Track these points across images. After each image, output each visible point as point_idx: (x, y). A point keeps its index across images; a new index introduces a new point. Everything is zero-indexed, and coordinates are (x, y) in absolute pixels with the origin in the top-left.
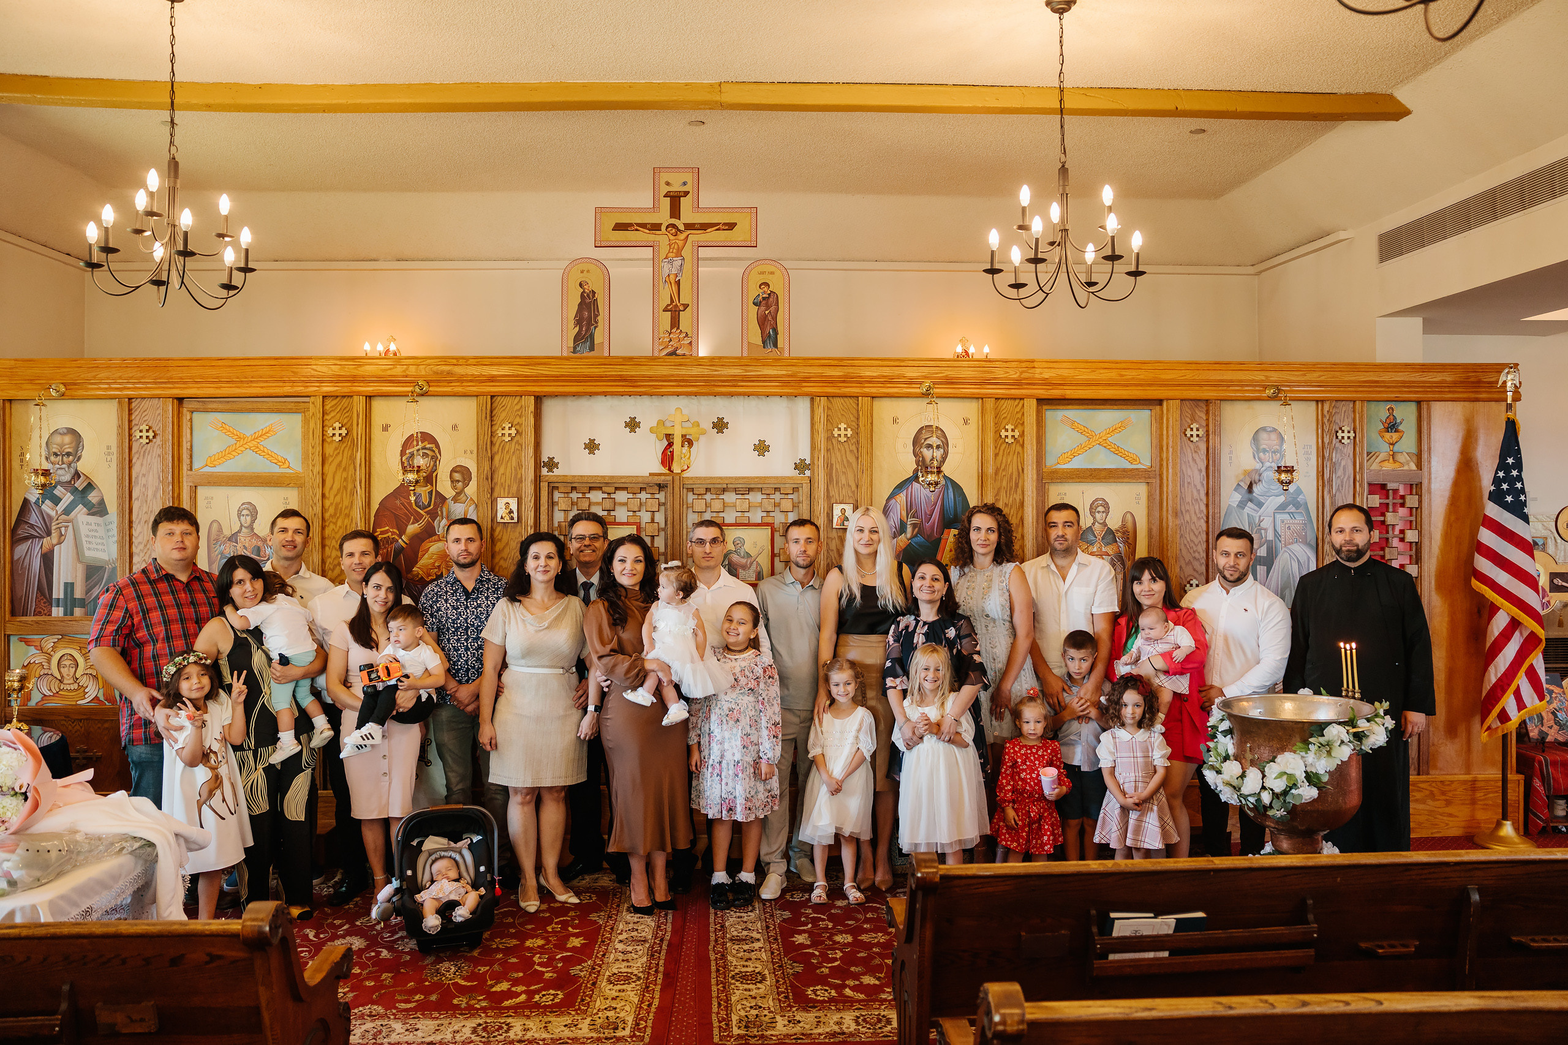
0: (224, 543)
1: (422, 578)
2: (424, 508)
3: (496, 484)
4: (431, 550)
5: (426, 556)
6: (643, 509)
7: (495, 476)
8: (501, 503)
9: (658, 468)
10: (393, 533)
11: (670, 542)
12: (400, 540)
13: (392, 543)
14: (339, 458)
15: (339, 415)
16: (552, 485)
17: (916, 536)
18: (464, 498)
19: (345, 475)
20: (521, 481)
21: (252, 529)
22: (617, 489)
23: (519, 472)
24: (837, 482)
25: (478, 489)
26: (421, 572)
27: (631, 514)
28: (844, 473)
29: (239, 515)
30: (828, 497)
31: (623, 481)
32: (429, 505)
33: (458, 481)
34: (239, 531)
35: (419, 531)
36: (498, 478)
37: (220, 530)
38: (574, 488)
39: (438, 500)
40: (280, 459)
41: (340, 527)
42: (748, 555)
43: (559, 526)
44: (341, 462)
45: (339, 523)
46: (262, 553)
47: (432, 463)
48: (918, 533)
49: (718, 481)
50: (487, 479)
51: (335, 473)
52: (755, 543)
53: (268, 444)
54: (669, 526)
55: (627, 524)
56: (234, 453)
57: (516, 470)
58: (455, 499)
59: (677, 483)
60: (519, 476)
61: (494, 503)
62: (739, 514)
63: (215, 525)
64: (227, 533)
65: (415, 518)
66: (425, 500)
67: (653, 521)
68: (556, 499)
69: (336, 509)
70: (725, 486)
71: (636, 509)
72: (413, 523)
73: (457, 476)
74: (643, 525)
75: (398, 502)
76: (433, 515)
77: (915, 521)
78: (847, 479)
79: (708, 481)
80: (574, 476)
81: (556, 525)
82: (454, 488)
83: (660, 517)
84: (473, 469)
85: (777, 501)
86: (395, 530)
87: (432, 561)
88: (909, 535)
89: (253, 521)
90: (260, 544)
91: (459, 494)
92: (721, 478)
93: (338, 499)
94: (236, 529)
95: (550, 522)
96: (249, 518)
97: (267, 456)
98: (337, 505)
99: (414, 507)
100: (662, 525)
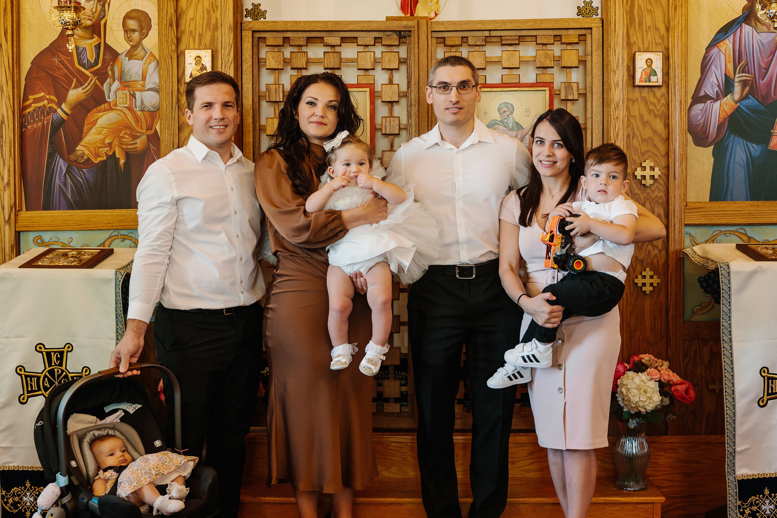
1: (89, 159)
2: (89, 66)
3: (183, 32)
4: (99, 122)
5: (93, 130)
6: (379, 68)
7: (183, 22)
8: (190, 56)
9: (397, 12)
10: (50, 101)
11: (414, 110)
12: (59, 111)
13: (48, 114)
16: (257, 35)
17: (746, 97)
18: (142, 53)
20: (216, 28)
22: (344, 40)
23: (213, 16)
24: (640, 24)
25: (160, 39)
26: (87, 152)
27: (362, 73)
28: (649, 11)
30: (629, 44)
31: (351, 28)
32: (96, 63)
33: (134, 31)
35: (83, 97)
36: (186, 24)
38: (286, 40)
39: (108, 57)
42: (519, 126)
43: (268, 89)
47: (99, 7)
48: (749, 93)
49: (478, 27)
50: (171, 25)
52: (528, 111)
54: (414, 87)
55: (358, 86)
57: (208, 12)
58: (130, 55)
59: (423, 29)
60: (213, 21)
61: (181, 58)
62: (506, 72)
65: (78, 81)
66: (91, 56)
67: (391, 82)
68: (263, 55)
70: (487, 34)
71: (369, 66)
72: (76, 87)
73: (132, 24)
74: (378, 88)
75: (55, 60)
76: (102, 76)
77: (745, 76)
78: (653, 19)
79: (465, 27)
80: (286, 22)
81: (263, 89)
82: (129, 39)
83: (400, 78)
84: (153, 14)
85: (557, 53)
86: (52, 97)
87: (101, 137)
88: (737, 96)
91: (134, 47)
92: (482, 22)
95: (256, 85)
99: (77, 65)
100: (404, 88)
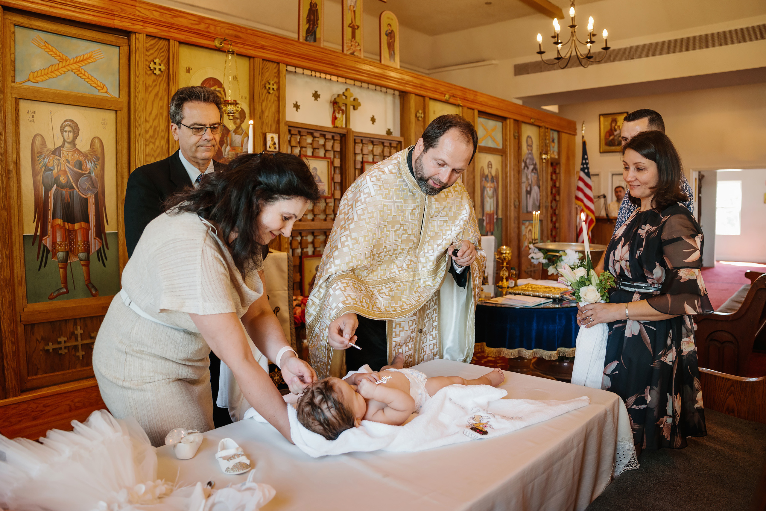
0: (48, 156)
3: (263, 123)
8: (269, 137)
14: (157, 89)
15: (156, 53)
16: (289, 128)
18: (241, 132)
19: (161, 103)
20: (278, 123)
21: (75, 145)
29: (62, 131)
34: (62, 146)
36: (264, 118)
37: (44, 143)
38: (299, 132)
39: (224, 131)
40: (99, 84)
41: (158, 147)
44: (158, 92)
45: (157, 143)
46: (84, 168)
51: (153, 101)
53: (88, 68)
55: (324, 158)
56: (57, 73)
58: (235, 132)
59: (351, 134)
60: (277, 119)
63: (38, 139)
64: (51, 146)
69: (154, 131)
70: (369, 139)
76: (221, 142)
79: (363, 135)
84: (247, 110)
89: (75, 138)
90: (82, 159)
91: (237, 128)
93: (156, 123)
94: (59, 143)
96: (71, 135)
97: (88, 80)
98: (155, 128)
